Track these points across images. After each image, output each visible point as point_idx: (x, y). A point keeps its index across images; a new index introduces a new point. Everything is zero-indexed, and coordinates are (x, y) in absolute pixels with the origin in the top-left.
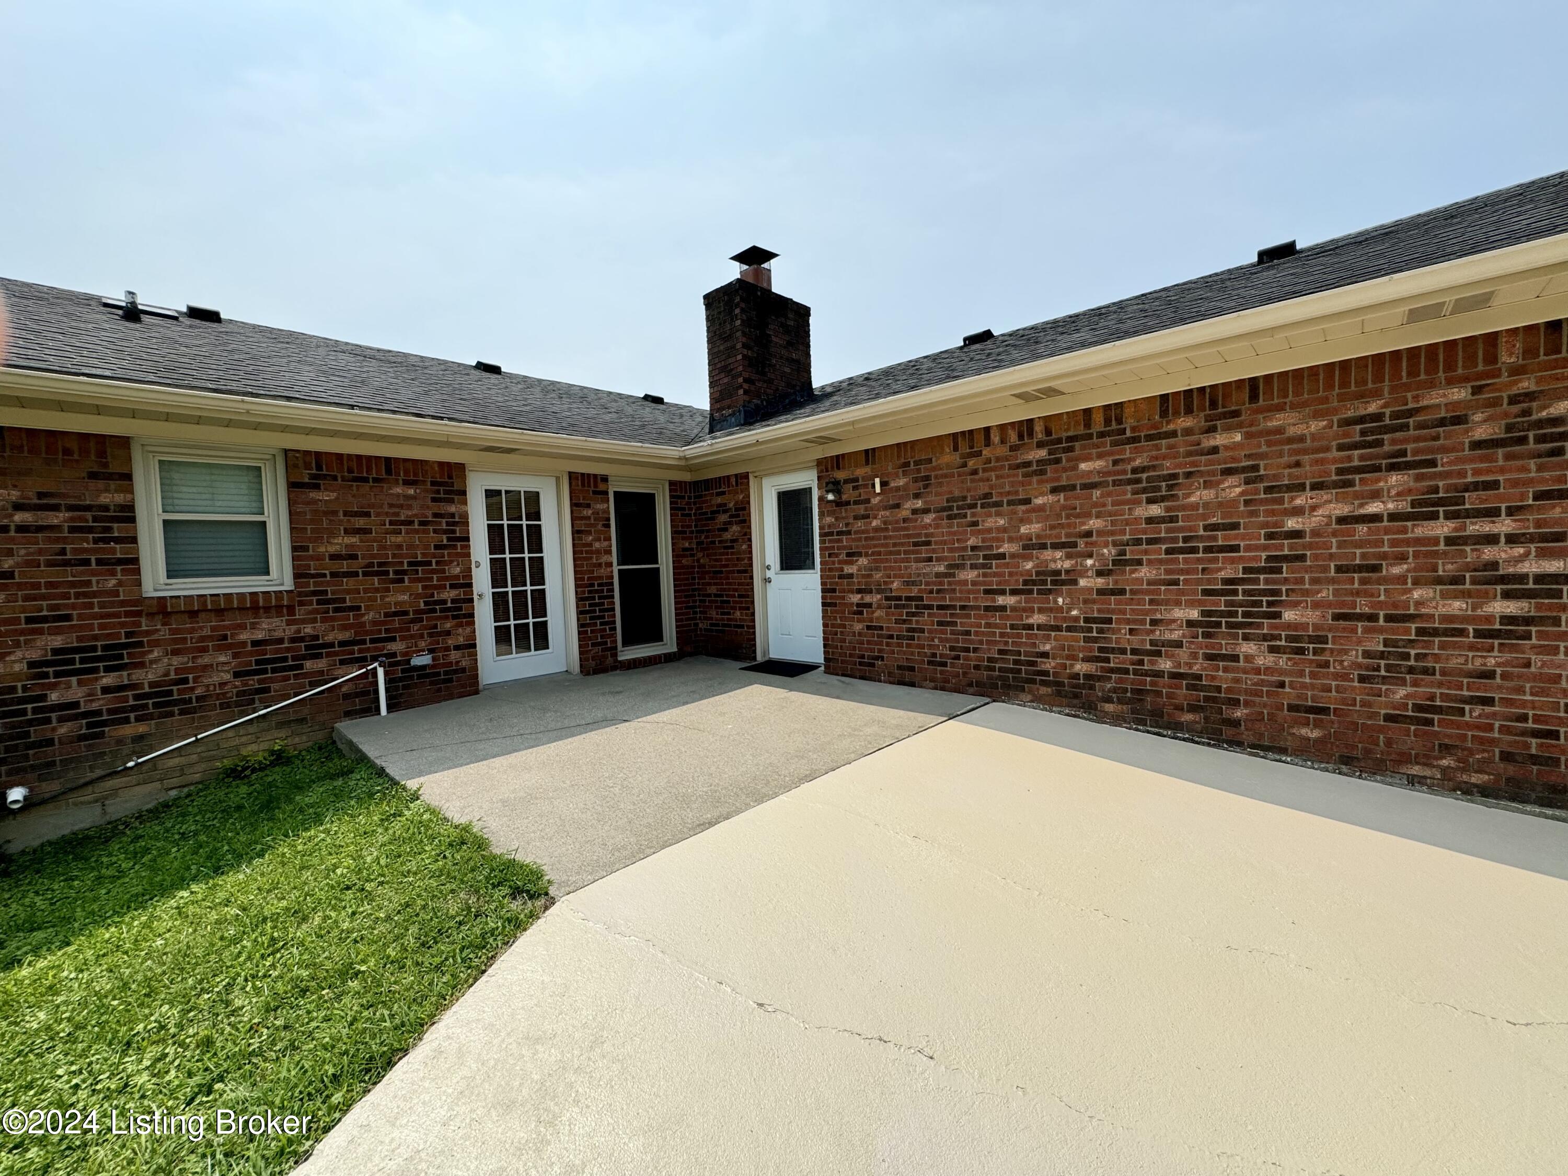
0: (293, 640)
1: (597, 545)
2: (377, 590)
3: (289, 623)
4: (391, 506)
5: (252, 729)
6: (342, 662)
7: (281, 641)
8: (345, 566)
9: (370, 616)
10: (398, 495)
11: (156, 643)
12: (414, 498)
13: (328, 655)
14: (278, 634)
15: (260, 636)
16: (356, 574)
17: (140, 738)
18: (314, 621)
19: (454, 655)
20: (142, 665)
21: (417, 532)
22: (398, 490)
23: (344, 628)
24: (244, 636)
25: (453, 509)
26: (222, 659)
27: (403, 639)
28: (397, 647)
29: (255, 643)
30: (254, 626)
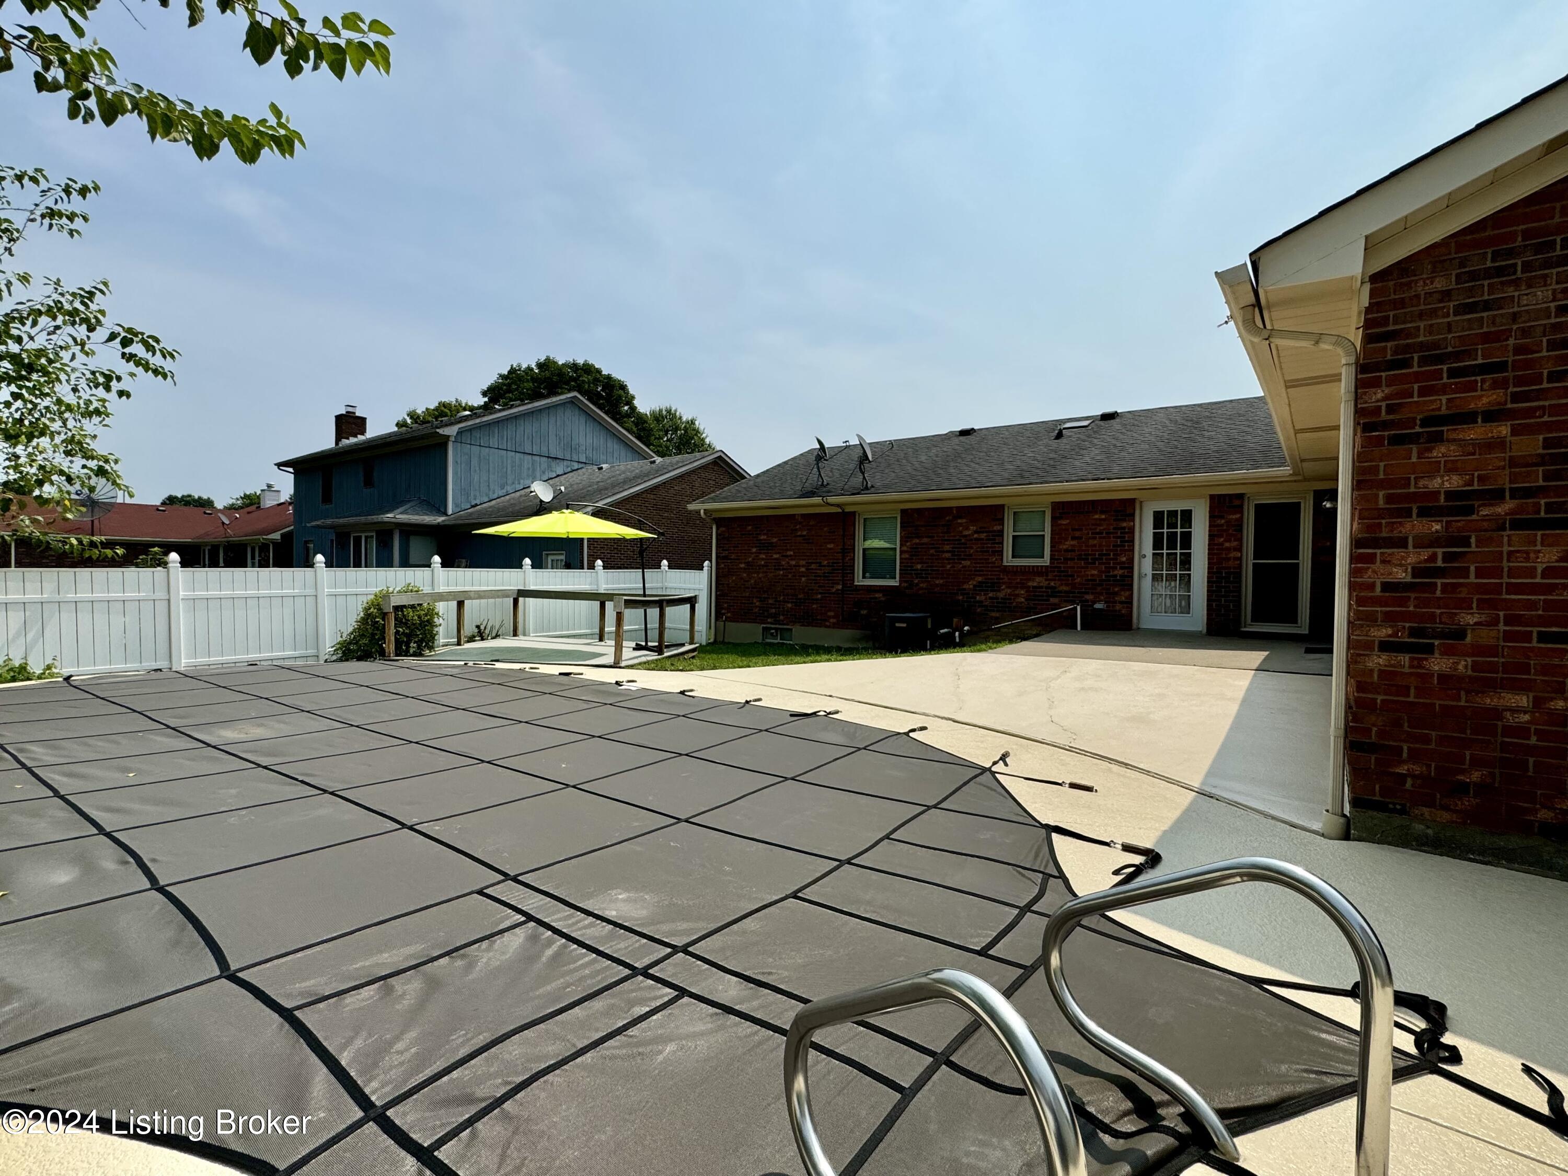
2: (1083, 568)
7: (1042, 587)
8: (1069, 555)
9: (1078, 580)
12: (1104, 520)
16: (1074, 559)
17: (997, 618)
19: (1118, 607)
21: (1104, 538)
22: (1097, 516)
27: (1092, 593)
28: (1089, 597)
29: (1034, 587)
30: (1033, 580)
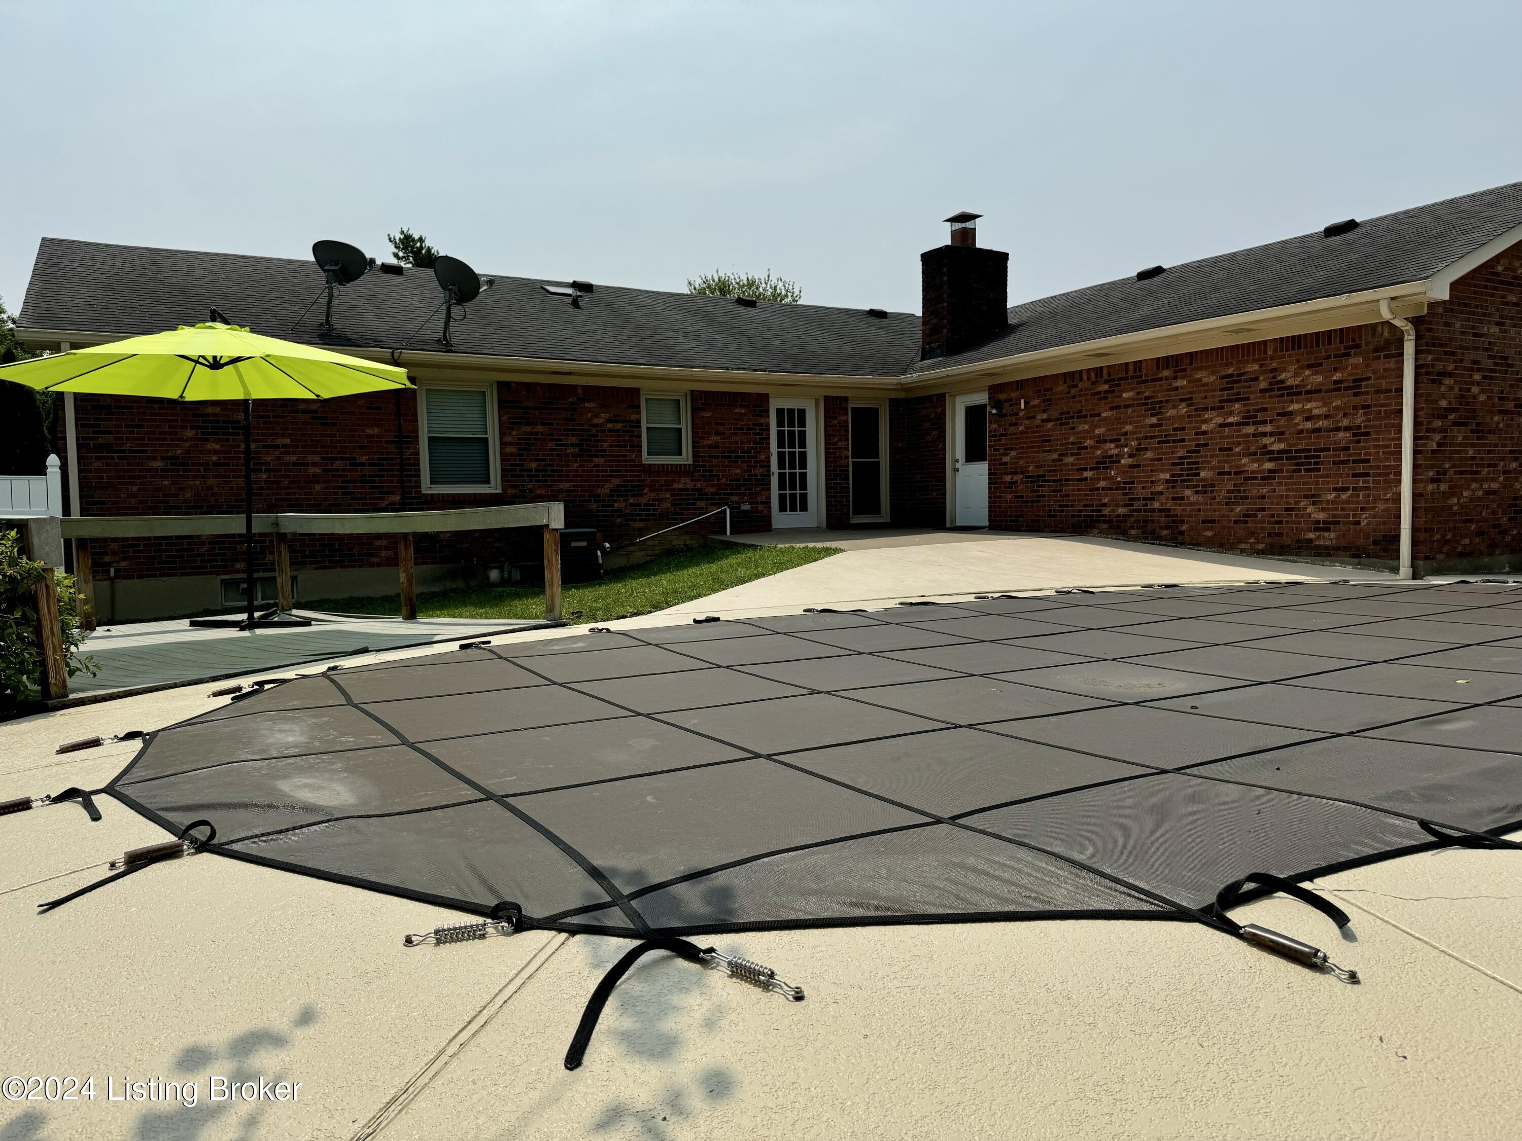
0: (693, 490)
1: (840, 444)
2: (727, 466)
3: (692, 481)
4: (734, 419)
5: (677, 533)
6: (712, 504)
8: (714, 452)
9: (723, 480)
10: (737, 413)
11: (646, 486)
12: (744, 414)
13: (707, 499)
14: (688, 486)
15: (681, 486)
17: (640, 529)
18: (700, 481)
19: (760, 507)
20: (641, 495)
21: (745, 434)
22: (737, 410)
23: (713, 486)
24: (675, 486)
25: (762, 421)
26: (668, 496)
27: (737, 494)
28: (735, 498)
30: (679, 481)
